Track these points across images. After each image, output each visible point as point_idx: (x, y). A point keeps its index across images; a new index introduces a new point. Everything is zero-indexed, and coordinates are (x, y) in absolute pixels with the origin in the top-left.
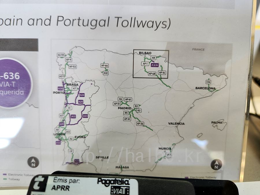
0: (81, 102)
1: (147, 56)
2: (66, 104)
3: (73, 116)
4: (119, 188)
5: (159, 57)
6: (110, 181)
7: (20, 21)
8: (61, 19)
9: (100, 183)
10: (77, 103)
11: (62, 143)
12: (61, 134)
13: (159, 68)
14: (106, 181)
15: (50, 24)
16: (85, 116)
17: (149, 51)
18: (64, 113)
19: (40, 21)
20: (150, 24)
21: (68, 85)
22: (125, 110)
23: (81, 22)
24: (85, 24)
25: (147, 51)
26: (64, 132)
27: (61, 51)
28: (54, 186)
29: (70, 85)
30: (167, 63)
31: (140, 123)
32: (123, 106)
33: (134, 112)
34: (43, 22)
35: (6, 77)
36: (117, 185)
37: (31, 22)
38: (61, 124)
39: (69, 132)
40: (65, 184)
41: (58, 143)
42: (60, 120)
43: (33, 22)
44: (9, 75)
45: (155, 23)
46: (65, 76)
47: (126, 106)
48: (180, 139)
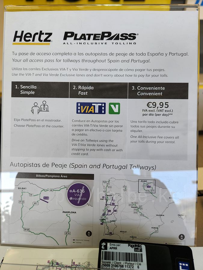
0: (113, 204)
1: (145, 182)
2: (106, 205)
3: (110, 211)
4: (138, 248)
5: (151, 183)
6: (133, 245)
7: (86, 166)
8: (105, 165)
9: (129, 246)
10: (111, 204)
11: (104, 224)
12: (104, 219)
13: (151, 188)
14: (132, 245)
15: (100, 168)
16: (115, 211)
17: (146, 180)
18: (105, 209)
19: (95, 166)
20: (146, 168)
21: (107, 195)
22: (135, 208)
23: (114, 167)
24: (116, 167)
25: (145, 180)
26: (105, 219)
27: (105, 180)
28: (110, 247)
29: (108, 195)
30: (155, 186)
31: (142, 215)
32: (134, 206)
33: (139, 209)
34: (96, 167)
35: (78, 191)
36: (136, 247)
37: (91, 166)
38: (104, 215)
39: (107, 218)
40: (115, 247)
41: (102, 224)
42: (103, 213)
43: (92, 166)
44: (79, 190)
45: (148, 167)
46: (106, 191)
47: (135, 206)
48: (162, 223)
